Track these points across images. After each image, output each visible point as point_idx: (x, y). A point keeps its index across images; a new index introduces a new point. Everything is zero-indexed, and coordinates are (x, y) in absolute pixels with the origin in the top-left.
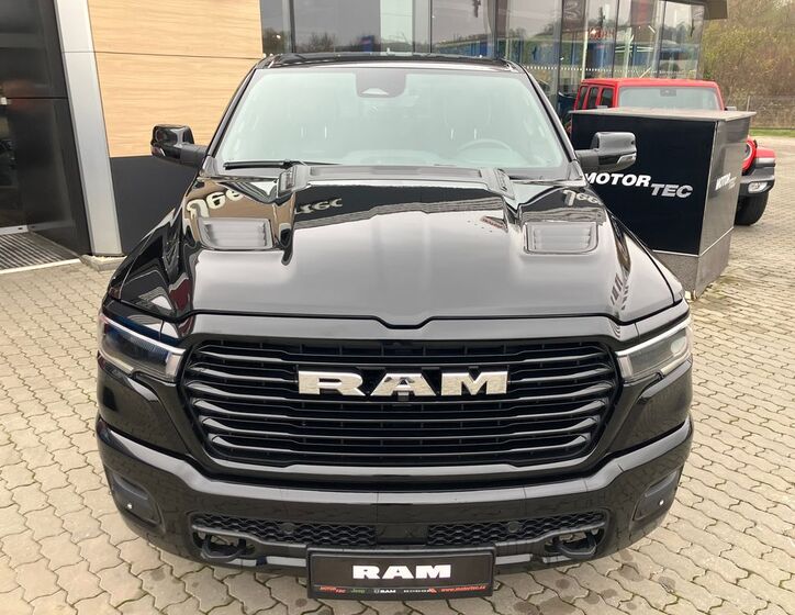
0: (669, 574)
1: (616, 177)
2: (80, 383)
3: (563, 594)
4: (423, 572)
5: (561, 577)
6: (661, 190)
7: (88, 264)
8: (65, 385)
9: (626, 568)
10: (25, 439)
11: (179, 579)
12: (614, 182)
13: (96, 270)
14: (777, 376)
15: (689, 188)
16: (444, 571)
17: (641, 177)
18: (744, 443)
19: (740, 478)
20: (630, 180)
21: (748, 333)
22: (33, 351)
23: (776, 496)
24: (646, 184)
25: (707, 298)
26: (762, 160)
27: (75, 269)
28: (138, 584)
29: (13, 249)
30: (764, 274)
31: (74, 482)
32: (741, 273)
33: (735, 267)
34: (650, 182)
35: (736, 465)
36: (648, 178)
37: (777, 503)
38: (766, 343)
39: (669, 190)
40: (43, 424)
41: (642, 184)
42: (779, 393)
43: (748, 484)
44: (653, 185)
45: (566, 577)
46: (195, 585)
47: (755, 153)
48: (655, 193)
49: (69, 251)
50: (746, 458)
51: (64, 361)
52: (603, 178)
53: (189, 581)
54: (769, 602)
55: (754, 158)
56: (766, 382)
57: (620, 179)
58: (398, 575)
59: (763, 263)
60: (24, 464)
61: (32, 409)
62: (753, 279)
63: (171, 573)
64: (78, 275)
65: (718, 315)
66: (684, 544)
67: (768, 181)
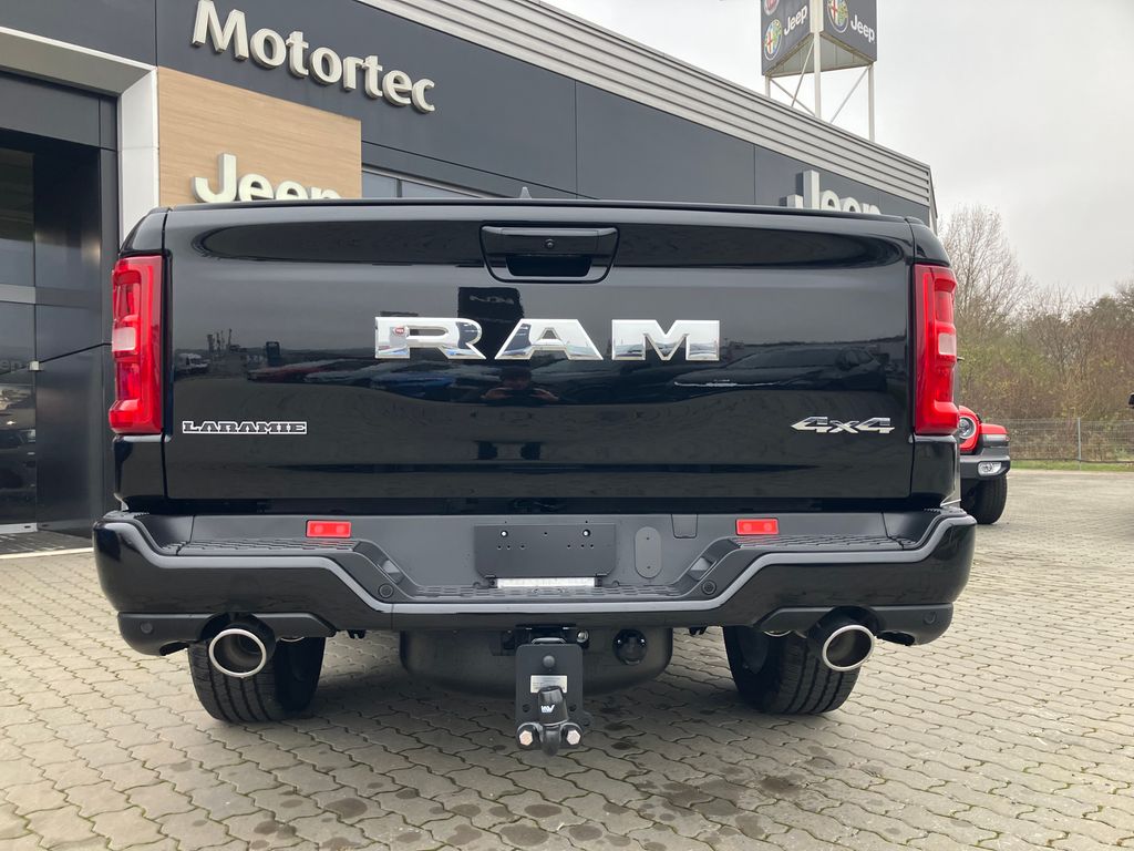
0: (874, 764)
3: (731, 778)
9: (819, 759)
11: (212, 771)
14: (1024, 625)
18: (978, 672)
19: (973, 697)
26: (989, 437)
35: (967, 687)
37: (1021, 714)
38: (1010, 603)
47: (980, 429)
54: (1009, 783)
55: (980, 435)
56: (1009, 629)
59: (1007, 550)
66: (895, 742)
67: (1002, 462)
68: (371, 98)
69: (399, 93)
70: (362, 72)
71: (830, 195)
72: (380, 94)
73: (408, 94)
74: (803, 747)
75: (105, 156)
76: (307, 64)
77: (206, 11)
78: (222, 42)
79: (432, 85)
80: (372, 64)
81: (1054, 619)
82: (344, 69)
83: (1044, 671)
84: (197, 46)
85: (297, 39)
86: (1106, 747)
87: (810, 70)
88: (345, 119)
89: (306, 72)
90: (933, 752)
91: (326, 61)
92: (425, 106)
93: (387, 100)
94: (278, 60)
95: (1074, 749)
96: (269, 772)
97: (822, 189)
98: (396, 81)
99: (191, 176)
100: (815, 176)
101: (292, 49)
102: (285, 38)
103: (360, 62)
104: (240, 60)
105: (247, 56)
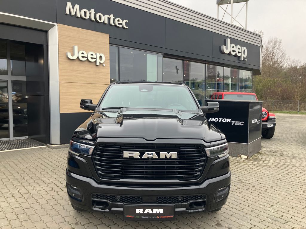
0: (230, 226)
1: (220, 119)
2: (49, 178)
4: (156, 211)
5: (198, 226)
6: (234, 123)
7: (49, 147)
8: (44, 179)
9: (218, 224)
10: (33, 192)
11: (83, 225)
12: (220, 121)
13: (51, 149)
14: (272, 179)
15: (243, 122)
16: (161, 211)
17: (228, 119)
18: (258, 196)
19: (256, 204)
20: (224, 120)
21: (264, 168)
22: (33, 170)
23: (266, 208)
24: (230, 122)
25: (253, 158)
26: (271, 117)
27: (44, 148)
28: (71, 226)
29: (24, 143)
30: (273, 152)
31: (50, 202)
32: (265, 152)
33: (263, 150)
34: (231, 121)
35: (255, 201)
36: (230, 119)
37: (266, 210)
38: (270, 170)
39: (237, 123)
40: (39, 188)
41: (229, 121)
42: (272, 183)
43: (258, 205)
44: (232, 122)
45: (199, 226)
46: (88, 227)
47: (268, 115)
48: (233, 124)
49: (42, 143)
50: (259, 199)
51: (44, 173)
52: (216, 120)
53: (86, 226)
55: (268, 116)
56: (268, 180)
57: (222, 120)
58: (148, 212)
59: (273, 149)
60: (34, 198)
61: (35, 185)
62: (269, 153)
63: (81, 224)
64: (46, 150)
65: (256, 163)
66: (236, 219)
67: (274, 124)
68: (112, 25)
69: (119, 24)
70: (109, 19)
71: (233, 45)
72: (114, 24)
73: (121, 24)
74: (215, 220)
75: (45, 47)
76: (95, 18)
77: (69, 4)
78: (73, 13)
79: (127, 21)
80: (112, 16)
81: (280, 177)
82: (104, 19)
83: (274, 196)
84: (67, 14)
85: (92, 11)
86: (284, 222)
87: (230, 3)
88: (105, 34)
89: (95, 20)
90: (244, 223)
91: (100, 17)
92: (125, 27)
93: (116, 26)
94: (88, 17)
95: (277, 222)
96: (96, 226)
97: (231, 43)
98: (118, 21)
99: (67, 52)
100: (229, 40)
101: (91, 14)
102: (89, 11)
103: (109, 16)
104: (78, 17)
105: (80, 17)
